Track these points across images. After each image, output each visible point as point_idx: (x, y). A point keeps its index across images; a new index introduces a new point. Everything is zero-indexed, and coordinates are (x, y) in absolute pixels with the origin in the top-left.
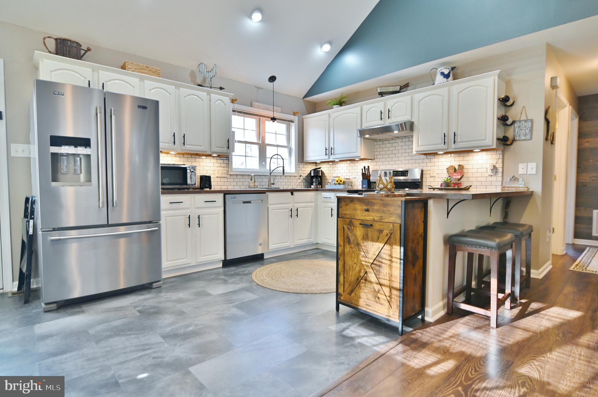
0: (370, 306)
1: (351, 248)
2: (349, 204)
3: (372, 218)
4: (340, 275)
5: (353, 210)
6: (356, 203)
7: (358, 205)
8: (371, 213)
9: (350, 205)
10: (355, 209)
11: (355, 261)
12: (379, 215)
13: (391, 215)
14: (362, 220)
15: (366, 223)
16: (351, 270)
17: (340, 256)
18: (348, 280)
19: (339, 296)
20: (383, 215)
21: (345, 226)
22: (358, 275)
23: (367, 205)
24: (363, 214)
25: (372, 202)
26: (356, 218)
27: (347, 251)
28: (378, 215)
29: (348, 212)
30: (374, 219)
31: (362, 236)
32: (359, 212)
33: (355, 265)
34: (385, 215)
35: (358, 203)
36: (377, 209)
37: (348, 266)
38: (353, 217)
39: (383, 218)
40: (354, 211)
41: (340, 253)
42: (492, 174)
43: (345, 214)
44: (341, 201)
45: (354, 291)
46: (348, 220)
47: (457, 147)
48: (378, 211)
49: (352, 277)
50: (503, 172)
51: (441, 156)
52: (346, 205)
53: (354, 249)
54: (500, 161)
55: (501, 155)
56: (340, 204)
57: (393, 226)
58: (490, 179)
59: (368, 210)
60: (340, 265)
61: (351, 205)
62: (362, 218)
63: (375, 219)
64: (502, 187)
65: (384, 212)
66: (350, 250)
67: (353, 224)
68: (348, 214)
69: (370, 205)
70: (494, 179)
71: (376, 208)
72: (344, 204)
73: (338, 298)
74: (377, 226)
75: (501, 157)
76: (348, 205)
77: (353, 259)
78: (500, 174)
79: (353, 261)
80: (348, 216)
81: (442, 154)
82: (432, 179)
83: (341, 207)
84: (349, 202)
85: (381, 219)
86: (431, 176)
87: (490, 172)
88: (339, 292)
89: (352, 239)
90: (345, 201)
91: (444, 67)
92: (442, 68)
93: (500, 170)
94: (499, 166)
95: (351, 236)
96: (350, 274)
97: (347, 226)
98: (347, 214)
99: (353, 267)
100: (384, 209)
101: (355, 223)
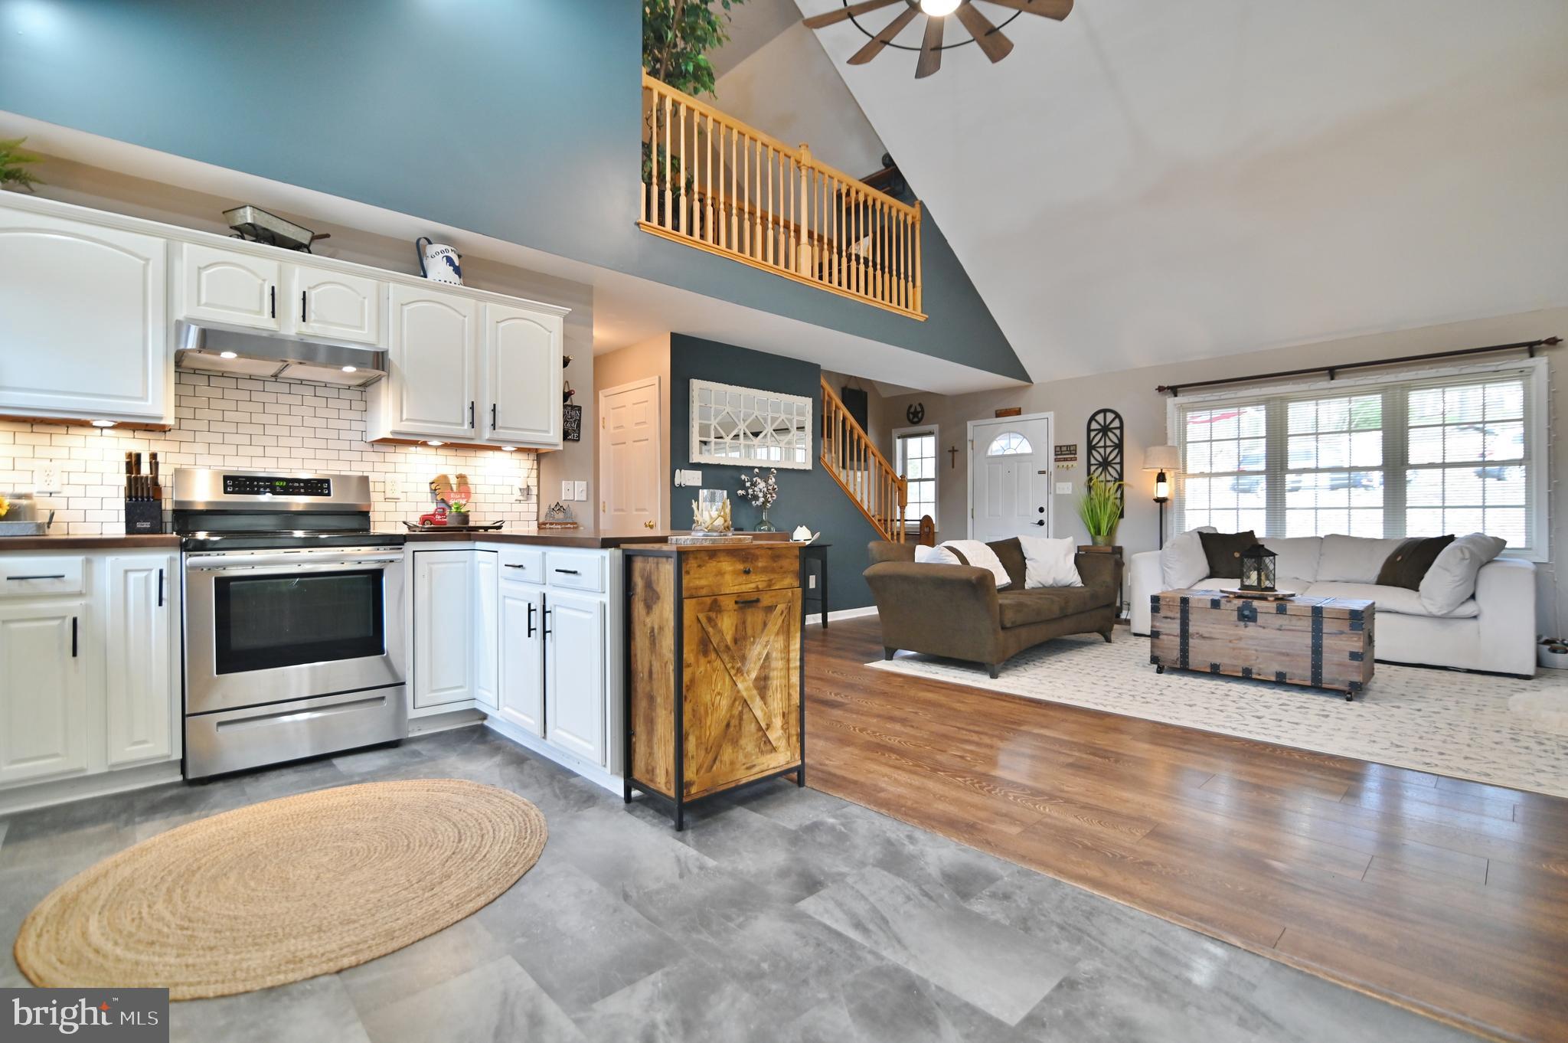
0: (754, 766)
1: (709, 662)
2: (707, 563)
3: (753, 585)
4: (687, 738)
5: (717, 575)
6: (722, 559)
7: (726, 563)
8: (753, 577)
9: (708, 565)
10: (720, 573)
11: (719, 687)
12: (766, 579)
13: (785, 575)
14: (739, 594)
15: (747, 598)
16: (710, 711)
17: (688, 690)
18: (703, 741)
19: (685, 791)
20: (772, 576)
21: (701, 616)
22: (728, 716)
23: (744, 562)
24: (736, 582)
25: (753, 555)
26: (723, 593)
27: (701, 672)
28: (764, 578)
29: (703, 582)
30: (757, 587)
31: (734, 628)
32: (728, 578)
33: (718, 698)
34: (776, 576)
35: (727, 558)
36: (761, 568)
37: (702, 708)
38: (716, 592)
39: (773, 582)
40: (718, 578)
41: (688, 683)
42: (521, 498)
43: (697, 588)
44: (687, 559)
45: (719, 757)
46: (708, 600)
47: (496, 437)
48: (764, 570)
49: (713, 727)
50: (538, 496)
51: (432, 451)
52: (700, 566)
53: (716, 662)
54: (534, 473)
55: (535, 462)
56: (684, 565)
57: (793, 594)
58: (518, 507)
59: (747, 572)
60: (687, 714)
61: (712, 566)
62: (736, 589)
63: (760, 587)
64: (538, 524)
65: (773, 571)
66: (706, 670)
67: (720, 606)
68: (706, 586)
69: (750, 560)
70: (523, 507)
71: (760, 564)
72: (696, 565)
73: (685, 795)
74: (766, 600)
75: (535, 467)
76: (704, 566)
77: (713, 686)
78: (534, 499)
79: (714, 691)
80: (704, 592)
81: (437, 447)
82: (391, 506)
83: (688, 573)
84: (707, 558)
85: (769, 586)
86: (387, 497)
87: (517, 495)
88: (684, 781)
89: (715, 641)
90: (696, 558)
91: (453, 249)
92: (449, 248)
93: (534, 491)
94: (533, 482)
95: (714, 634)
96: (708, 723)
97: (705, 614)
98: (702, 588)
99: (713, 706)
100: (775, 565)
101: (723, 604)
